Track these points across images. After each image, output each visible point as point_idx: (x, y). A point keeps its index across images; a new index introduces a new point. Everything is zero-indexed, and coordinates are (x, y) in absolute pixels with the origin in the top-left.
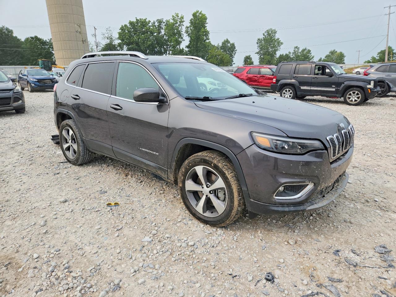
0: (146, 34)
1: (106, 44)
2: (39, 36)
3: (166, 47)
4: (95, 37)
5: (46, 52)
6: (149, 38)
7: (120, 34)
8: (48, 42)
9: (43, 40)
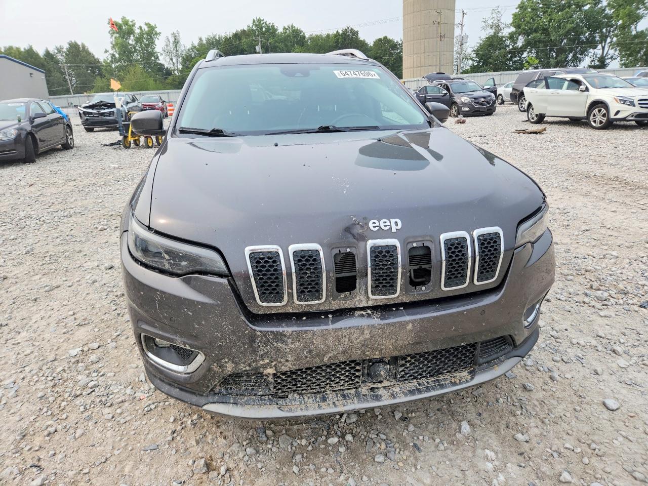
0: (567, 10)
1: (487, 38)
2: (390, 37)
3: (606, 30)
4: (462, 28)
5: (394, 59)
6: (571, 17)
7: (515, 16)
8: (399, 44)
9: (394, 42)
